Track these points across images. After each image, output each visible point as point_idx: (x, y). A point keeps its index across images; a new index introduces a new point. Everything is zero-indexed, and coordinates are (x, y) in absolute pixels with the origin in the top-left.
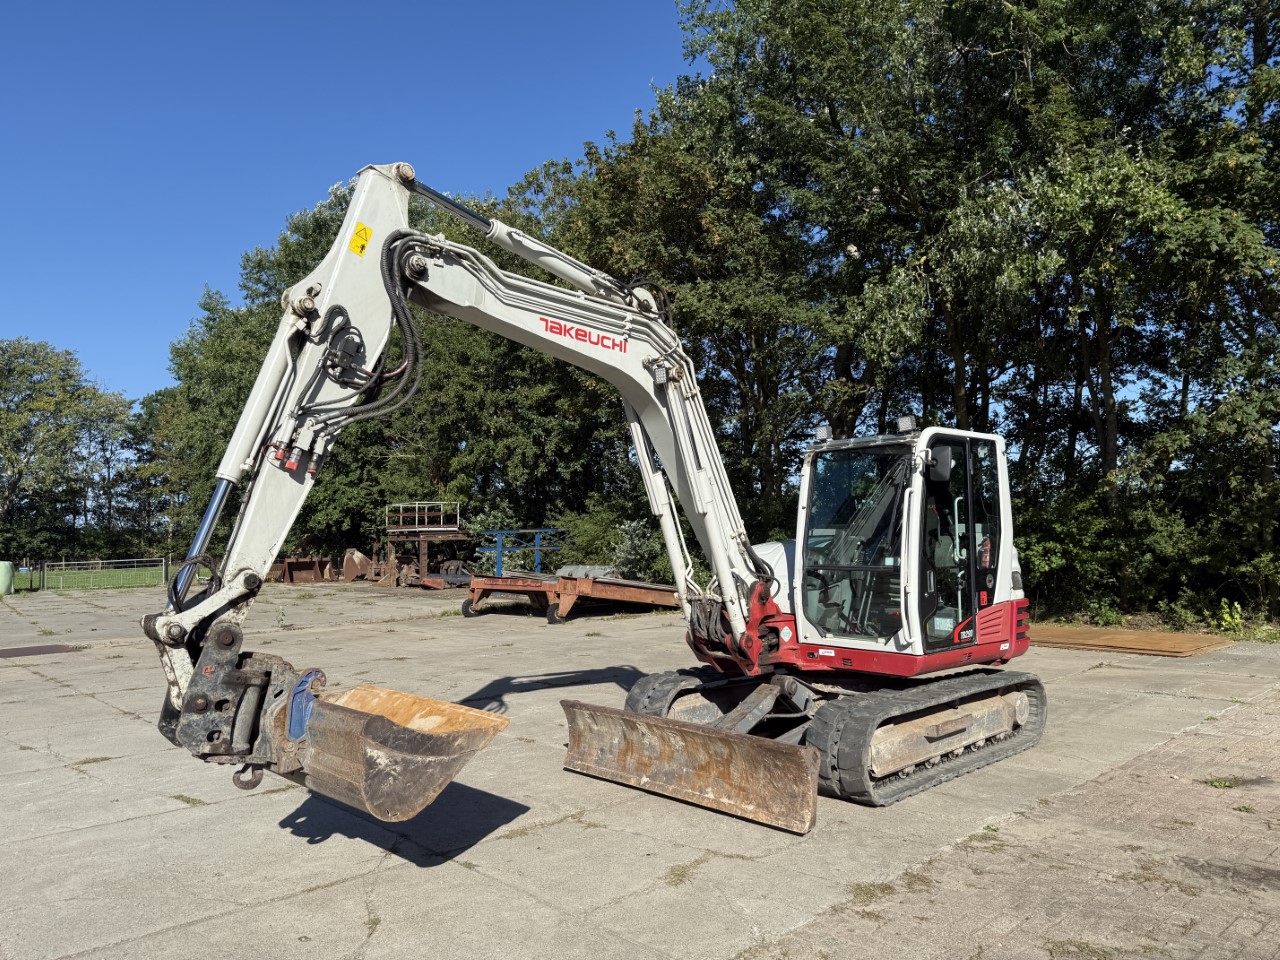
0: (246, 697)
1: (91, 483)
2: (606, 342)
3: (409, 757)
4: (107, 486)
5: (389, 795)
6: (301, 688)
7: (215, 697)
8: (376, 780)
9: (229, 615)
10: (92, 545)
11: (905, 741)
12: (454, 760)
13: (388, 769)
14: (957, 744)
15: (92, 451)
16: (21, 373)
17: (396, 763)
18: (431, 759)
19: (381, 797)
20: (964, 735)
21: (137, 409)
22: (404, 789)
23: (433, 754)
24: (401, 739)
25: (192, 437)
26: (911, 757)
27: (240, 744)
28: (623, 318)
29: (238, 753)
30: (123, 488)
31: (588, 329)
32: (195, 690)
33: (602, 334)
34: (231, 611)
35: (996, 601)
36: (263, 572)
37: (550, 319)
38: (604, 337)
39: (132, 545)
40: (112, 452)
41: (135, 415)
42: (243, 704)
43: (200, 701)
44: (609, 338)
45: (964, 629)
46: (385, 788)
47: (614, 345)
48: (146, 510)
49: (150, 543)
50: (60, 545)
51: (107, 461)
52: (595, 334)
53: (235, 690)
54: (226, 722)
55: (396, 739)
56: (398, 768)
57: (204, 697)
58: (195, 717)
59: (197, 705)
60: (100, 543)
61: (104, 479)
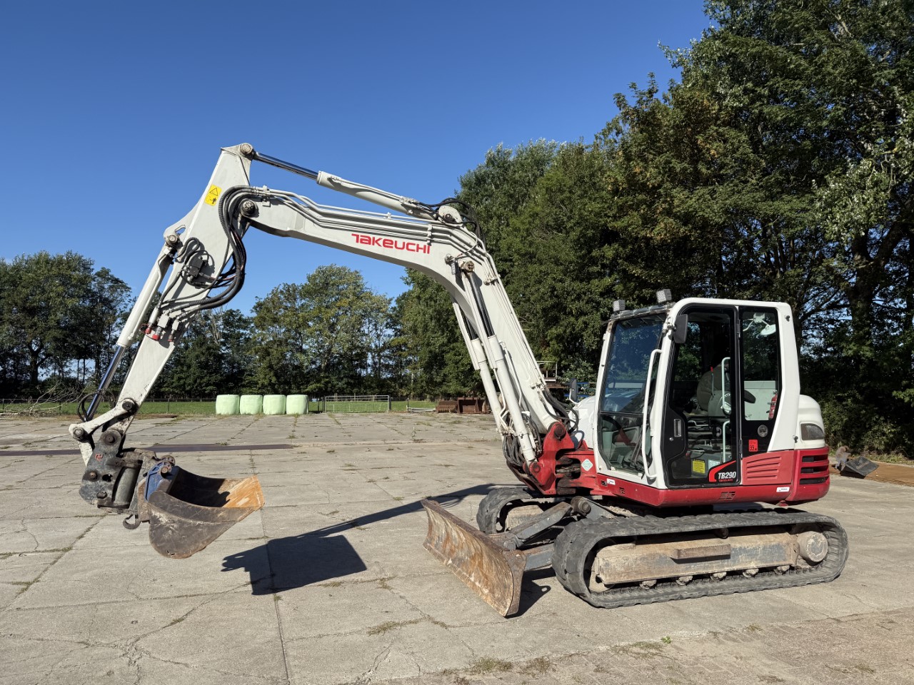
0: (124, 474)
1: (369, 349)
2: (410, 247)
3: (183, 520)
4: (379, 351)
5: (168, 541)
6: (154, 472)
7: (101, 472)
8: (159, 531)
9: (117, 425)
10: (370, 387)
11: (643, 559)
12: (218, 525)
13: (168, 525)
14: (719, 569)
15: (370, 330)
16: (333, 285)
17: (174, 522)
18: (201, 523)
19: (162, 542)
20: (726, 562)
21: (394, 304)
22: (180, 539)
23: (200, 520)
24: (176, 507)
25: (416, 320)
26: (651, 573)
27: (119, 500)
28: (426, 229)
29: (117, 507)
30: (387, 352)
31: (394, 239)
32: (90, 467)
33: (407, 241)
34: (119, 423)
35: (770, 448)
36: (140, 401)
37: (360, 234)
38: (408, 244)
39: (391, 387)
40: (381, 331)
41: (392, 308)
42: (123, 478)
43: (92, 474)
44: (414, 244)
45: (724, 470)
46: (166, 537)
47: (418, 248)
48: (399, 365)
49: (401, 385)
50: (353, 386)
51: (378, 336)
52: (400, 242)
53: (115, 469)
54: (109, 488)
55: (172, 507)
56: (175, 526)
57: (96, 472)
58: (90, 483)
59: (90, 476)
60: (374, 385)
61: (376, 346)
